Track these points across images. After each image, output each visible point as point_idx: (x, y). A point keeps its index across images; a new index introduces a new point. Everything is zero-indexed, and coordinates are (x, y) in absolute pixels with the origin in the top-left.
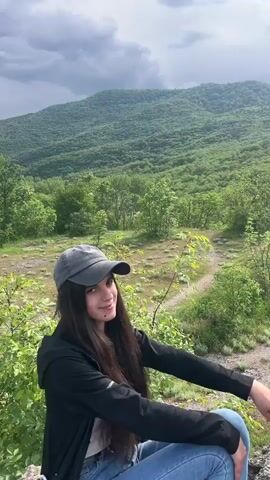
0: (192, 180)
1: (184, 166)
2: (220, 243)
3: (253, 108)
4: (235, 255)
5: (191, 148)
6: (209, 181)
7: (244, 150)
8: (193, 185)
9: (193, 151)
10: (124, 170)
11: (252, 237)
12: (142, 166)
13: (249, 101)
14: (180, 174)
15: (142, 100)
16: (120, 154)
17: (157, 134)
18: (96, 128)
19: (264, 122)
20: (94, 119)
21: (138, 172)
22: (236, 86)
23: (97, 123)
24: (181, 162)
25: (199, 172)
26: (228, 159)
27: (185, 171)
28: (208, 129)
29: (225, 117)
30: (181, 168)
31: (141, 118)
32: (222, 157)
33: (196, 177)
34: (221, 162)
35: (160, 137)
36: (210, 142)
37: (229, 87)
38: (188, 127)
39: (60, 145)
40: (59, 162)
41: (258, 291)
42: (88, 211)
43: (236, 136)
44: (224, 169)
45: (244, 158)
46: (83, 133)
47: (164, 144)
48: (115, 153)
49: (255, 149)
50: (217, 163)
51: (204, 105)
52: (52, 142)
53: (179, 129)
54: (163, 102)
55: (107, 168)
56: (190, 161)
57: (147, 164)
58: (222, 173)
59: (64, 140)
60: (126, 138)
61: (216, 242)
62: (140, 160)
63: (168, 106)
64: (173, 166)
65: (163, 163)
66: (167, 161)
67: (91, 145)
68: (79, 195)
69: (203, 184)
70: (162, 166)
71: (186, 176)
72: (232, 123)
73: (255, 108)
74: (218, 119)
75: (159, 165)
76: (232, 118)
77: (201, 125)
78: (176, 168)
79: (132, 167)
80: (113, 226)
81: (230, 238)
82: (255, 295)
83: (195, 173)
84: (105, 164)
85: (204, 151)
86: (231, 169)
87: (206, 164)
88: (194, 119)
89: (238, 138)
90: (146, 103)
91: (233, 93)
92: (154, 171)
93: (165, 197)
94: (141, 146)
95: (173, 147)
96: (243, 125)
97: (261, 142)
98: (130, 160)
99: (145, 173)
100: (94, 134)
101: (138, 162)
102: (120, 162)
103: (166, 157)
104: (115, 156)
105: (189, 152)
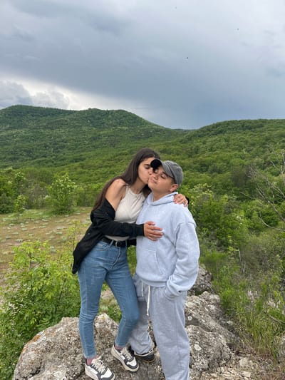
0: (84, 172)
1: (78, 163)
3: (123, 127)
5: (83, 151)
6: (96, 174)
7: (120, 154)
8: (85, 177)
9: (85, 153)
10: (33, 164)
12: (47, 162)
13: (121, 123)
14: (76, 169)
15: (46, 116)
16: (29, 152)
17: (57, 139)
18: (9, 132)
19: (130, 137)
20: (8, 126)
21: (44, 166)
22: (112, 112)
23: (10, 128)
24: (76, 161)
25: (89, 167)
26: (108, 160)
27: (79, 166)
29: (105, 132)
30: (76, 164)
32: (104, 158)
33: (87, 170)
34: (104, 162)
35: (60, 142)
36: (96, 147)
37: (108, 113)
43: (113, 144)
44: (106, 167)
45: (119, 160)
47: (64, 147)
48: (25, 151)
49: (125, 154)
50: (101, 162)
51: (92, 122)
54: (61, 118)
55: (18, 162)
56: (83, 160)
57: (50, 160)
58: (105, 169)
60: (34, 140)
62: (46, 157)
63: (66, 121)
64: (72, 162)
65: (63, 160)
66: (66, 159)
67: (6, 144)
69: (91, 176)
70: (63, 162)
71: (80, 170)
72: (110, 136)
73: (126, 128)
74: (101, 133)
75: (60, 161)
76: (110, 133)
77: (90, 136)
78: (72, 164)
79: (39, 162)
83: (85, 168)
84: (18, 159)
85: (92, 154)
86: (110, 167)
87: (94, 162)
88: (84, 132)
89: (114, 146)
90: (49, 117)
91: (110, 116)
92: (56, 165)
93: (68, 186)
95: (69, 149)
96: (117, 138)
97: (129, 149)
98: (37, 157)
99: (49, 166)
100: (8, 136)
101: (44, 158)
102: (29, 158)
103: (65, 156)
104: (25, 154)
105: (82, 154)
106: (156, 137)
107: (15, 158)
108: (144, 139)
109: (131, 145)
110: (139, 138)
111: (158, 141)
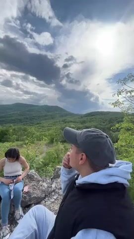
2: (47, 145)
3: (57, 112)
6: (45, 129)
7: (55, 122)
8: (41, 130)
10: (21, 125)
11: (55, 144)
12: (27, 124)
15: (28, 107)
16: (20, 120)
17: (32, 116)
19: (59, 116)
22: (53, 106)
23: (14, 111)
28: (46, 116)
29: (50, 113)
30: (38, 125)
31: (28, 111)
32: (49, 123)
36: (46, 119)
39: (1, 116)
43: (53, 118)
45: (54, 124)
47: (33, 119)
49: (57, 122)
50: (47, 125)
53: (38, 115)
55: (16, 124)
56: (41, 124)
58: (49, 127)
59: (3, 115)
60: (23, 116)
62: (26, 122)
66: (34, 123)
67: (12, 117)
68: (7, 131)
71: (39, 127)
72: (51, 115)
74: (48, 114)
75: (32, 124)
77: (44, 115)
78: (36, 125)
79: (24, 124)
80: (17, 140)
81: (50, 144)
82: (55, 158)
84: (16, 122)
85: (44, 121)
86: (51, 127)
87: (45, 125)
88: (42, 113)
92: (30, 126)
94: (27, 118)
95: (36, 120)
96: (54, 116)
97: (59, 120)
100: (13, 114)
105: (40, 121)
107: (14, 122)
108: (65, 117)
110: (63, 116)
111: (70, 118)
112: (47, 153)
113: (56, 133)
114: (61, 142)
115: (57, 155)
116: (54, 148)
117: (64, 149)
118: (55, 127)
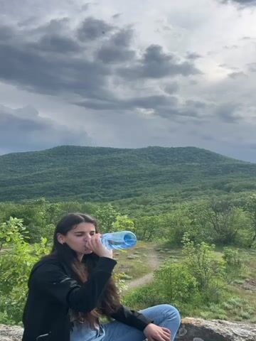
0: (139, 208)
1: (132, 199)
2: (162, 251)
3: (193, 164)
4: (175, 260)
5: (138, 187)
6: (154, 210)
7: (188, 190)
8: (139, 212)
9: (139, 189)
10: (76, 199)
11: (188, 247)
12: (93, 197)
13: (190, 160)
14: (128, 204)
15: (95, 154)
16: (72, 188)
17: (108, 176)
19: (202, 173)
20: (52, 164)
21: (88, 201)
22: (179, 149)
23: (53, 166)
24: (129, 196)
25: (146, 203)
26: (172, 196)
27: (132, 202)
28: (153, 175)
29: (168, 168)
30: (129, 200)
31: (94, 165)
32: (166, 194)
33: (142, 206)
34: (166, 197)
35: (110, 178)
36: (155, 183)
37: (172, 150)
38: (137, 172)
39: (16, 180)
40: (13, 191)
41: (195, 283)
42: (37, 225)
43: (178, 180)
44: (168, 202)
45: (186, 196)
46: (40, 172)
47: (113, 183)
48: (68, 187)
49: (195, 190)
50: (161, 198)
51: (151, 159)
52: (9, 178)
53: (129, 174)
54: (115, 156)
55: (58, 197)
56: (138, 195)
57: (97, 195)
58: (166, 205)
60: (80, 177)
61: (159, 250)
62: (91, 192)
63: (119, 158)
64: (122, 198)
65: (113, 195)
66: (116, 194)
67: (46, 181)
68: (30, 214)
69: (148, 211)
70: (111, 197)
71: (133, 205)
73: (197, 164)
74: (163, 169)
76: (174, 169)
78: (124, 199)
79: (83, 198)
81: (172, 248)
83: (141, 204)
84: (58, 194)
85: (150, 189)
86: (174, 202)
87: (152, 198)
88: (141, 168)
89: (180, 182)
90: (99, 156)
91: (175, 153)
93: (111, 216)
94: (93, 183)
95: (121, 185)
96: (185, 174)
97: (201, 185)
98: (82, 192)
99: (95, 201)
100: (50, 173)
101: (90, 194)
102: (72, 193)
103: (117, 192)
104: (68, 189)
105: (137, 189)
106: (241, 173)
107: (55, 194)
108: (222, 175)
109: (203, 181)
110: (216, 174)
111: (242, 177)
112: (157, 272)
113: (192, 218)
114: (210, 243)
115: (199, 279)
116: (187, 259)
117: (223, 261)
118: (187, 204)
